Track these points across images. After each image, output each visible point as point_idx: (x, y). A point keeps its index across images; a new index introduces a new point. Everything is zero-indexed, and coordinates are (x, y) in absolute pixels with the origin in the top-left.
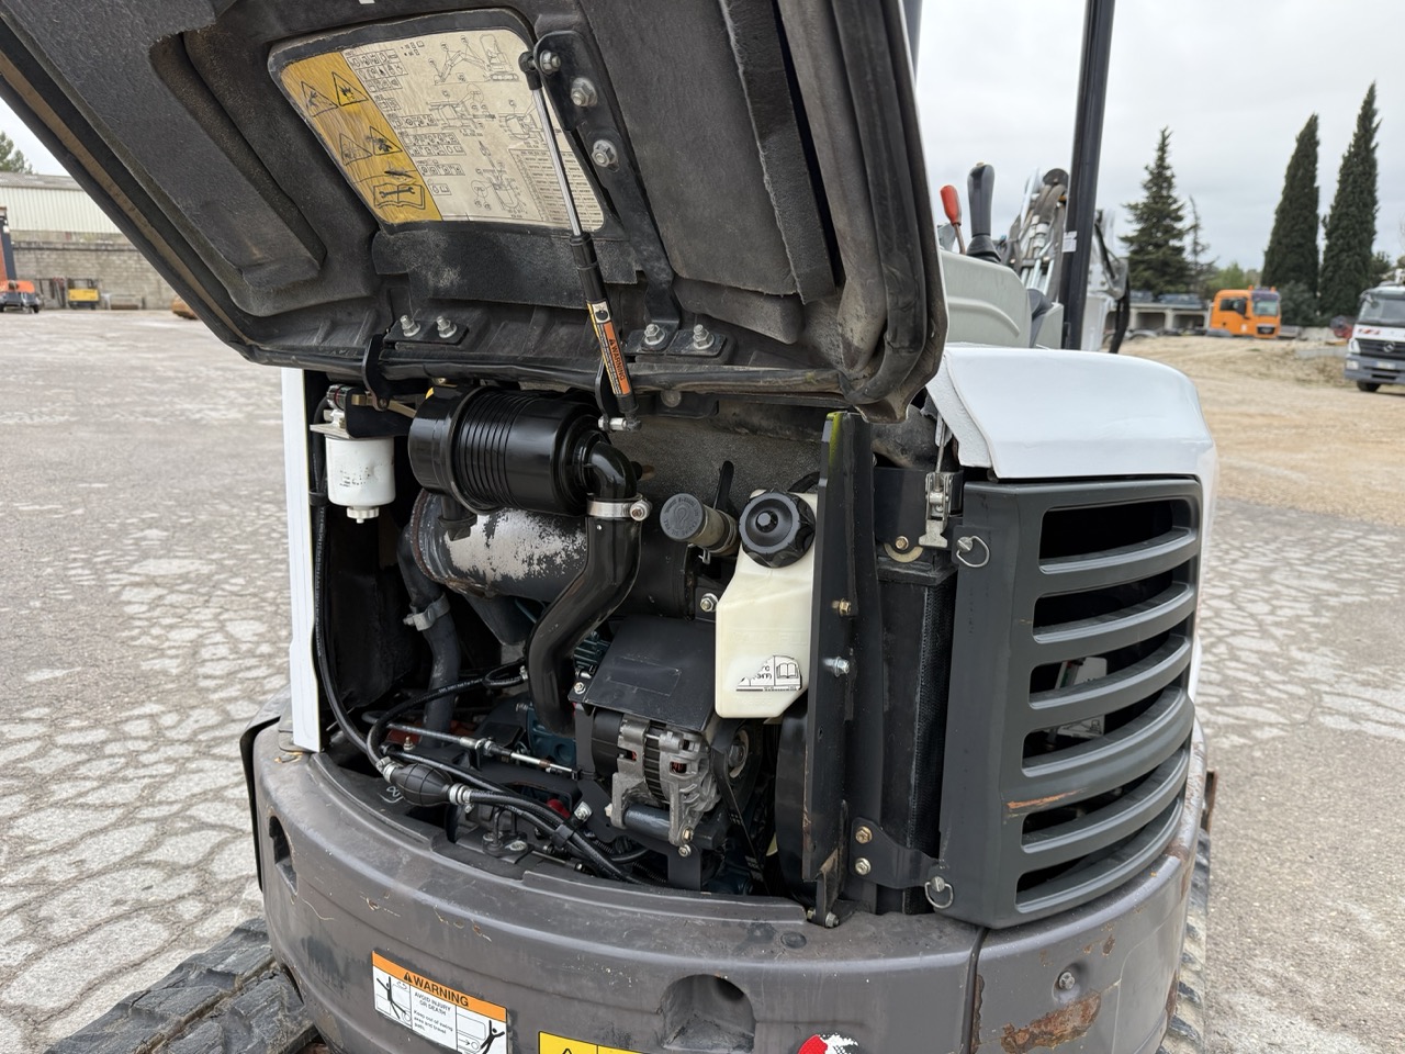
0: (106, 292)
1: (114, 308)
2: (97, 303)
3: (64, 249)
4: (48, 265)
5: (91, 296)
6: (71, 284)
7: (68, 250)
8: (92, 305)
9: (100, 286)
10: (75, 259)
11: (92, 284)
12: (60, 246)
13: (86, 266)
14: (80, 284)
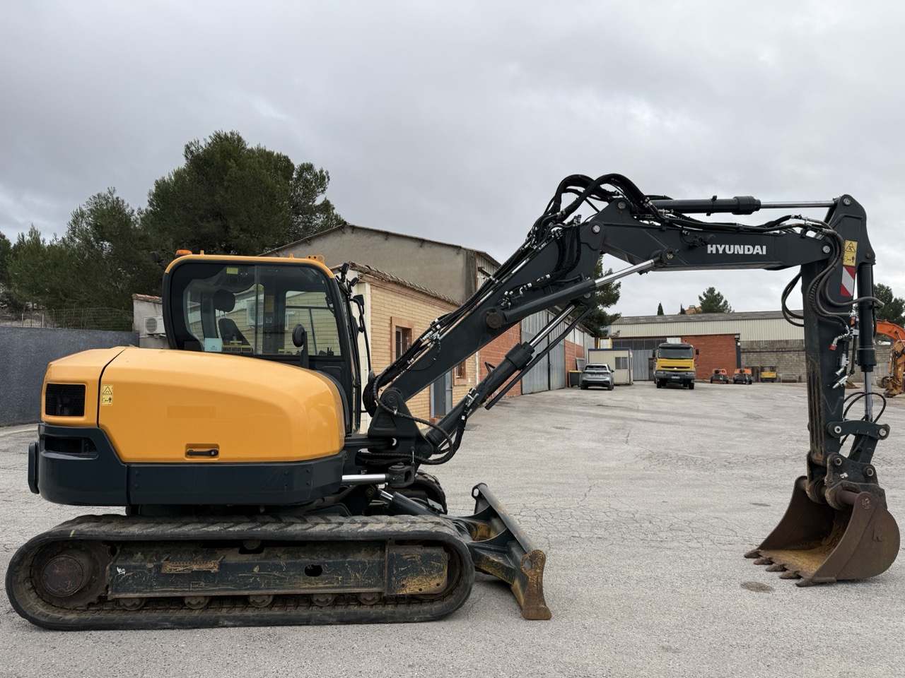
0: (780, 373)
1: (784, 381)
2: (775, 379)
3: (760, 352)
4: (752, 360)
5: (773, 375)
6: (762, 369)
7: (763, 352)
8: (772, 380)
9: (777, 370)
10: (765, 356)
11: (773, 369)
12: (758, 350)
13: (771, 360)
14: (767, 369)
